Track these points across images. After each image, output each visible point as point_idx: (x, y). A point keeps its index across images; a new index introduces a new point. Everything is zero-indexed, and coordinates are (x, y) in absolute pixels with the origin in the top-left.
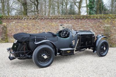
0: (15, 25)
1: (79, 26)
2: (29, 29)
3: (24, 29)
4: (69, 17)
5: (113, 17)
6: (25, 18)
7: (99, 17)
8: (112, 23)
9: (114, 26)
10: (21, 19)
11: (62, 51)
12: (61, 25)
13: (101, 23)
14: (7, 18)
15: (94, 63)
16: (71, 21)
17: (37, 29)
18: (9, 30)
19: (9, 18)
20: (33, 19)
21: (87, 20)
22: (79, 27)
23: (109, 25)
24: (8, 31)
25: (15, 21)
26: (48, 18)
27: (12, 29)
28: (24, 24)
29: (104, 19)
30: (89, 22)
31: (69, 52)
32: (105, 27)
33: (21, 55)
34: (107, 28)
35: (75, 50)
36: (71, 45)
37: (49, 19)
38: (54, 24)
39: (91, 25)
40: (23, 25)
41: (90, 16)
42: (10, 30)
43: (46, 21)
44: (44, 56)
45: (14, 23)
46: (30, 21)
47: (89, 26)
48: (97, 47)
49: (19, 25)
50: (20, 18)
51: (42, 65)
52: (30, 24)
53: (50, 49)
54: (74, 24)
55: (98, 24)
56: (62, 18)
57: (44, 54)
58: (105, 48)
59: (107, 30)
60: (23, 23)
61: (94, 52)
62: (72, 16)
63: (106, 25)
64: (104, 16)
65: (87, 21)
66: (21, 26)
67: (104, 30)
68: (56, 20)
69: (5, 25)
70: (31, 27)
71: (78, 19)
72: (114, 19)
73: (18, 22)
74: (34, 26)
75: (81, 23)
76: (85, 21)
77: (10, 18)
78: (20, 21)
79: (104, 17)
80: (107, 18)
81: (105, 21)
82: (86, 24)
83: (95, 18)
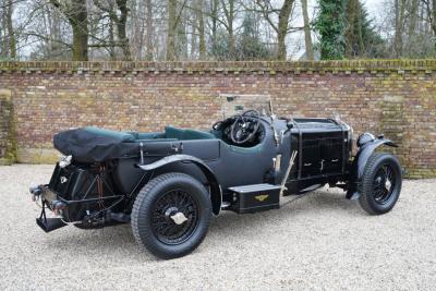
0: (45, 96)
1: (287, 102)
2: (99, 113)
3: (80, 111)
4: (251, 67)
5: (412, 68)
6: (84, 72)
7: (361, 70)
8: (407, 91)
9: (416, 103)
10: (71, 75)
11: (238, 194)
12: (230, 99)
13: (369, 89)
14: (13, 71)
15: (355, 239)
16: (258, 82)
17: (131, 112)
18: (22, 116)
19: (23, 72)
20: (117, 73)
21: (318, 80)
22: (288, 106)
23: (397, 99)
24: (20, 119)
25: (45, 81)
26: (173, 72)
27: (35, 114)
28: (82, 94)
29: (380, 75)
30: (325, 85)
31: (261, 198)
32: (382, 107)
33: (88, 212)
34: (392, 109)
35: (281, 193)
36: (268, 172)
37: (175, 75)
38: (194, 92)
39: (334, 97)
40: (79, 97)
41: (328, 65)
42: (26, 117)
43: (164, 83)
44: (173, 213)
45: (40, 90)
46: (102, 83)
47: (326, 102)
48: (361, 180)
49: (60, 97)
50: (64, 72)
51: (166, 247)
52: (104, 95)
53: (197, 189)
54: (270, 92)
55: (359, 92)
56: (227, 69)
57: (173, 209)
58: (388, 184)
59: (391, 116)
60: (78, 90)
61: (349, 196)
62: (261, 65)
63: (386, 98)
64: (378, 66)
65: (319, 83)
66: (69, 103)
67: (381, 116)
68: (203, 79)
69: (8, 99)
70: (109, 103)
71: (285, 74)
72: (415, 74)
73: (57, 87)
74: (120, 100)
75: (296, 92)
76: (309, 83)
77: (28, 72)
78: (64, 81)
79: (380, 69)
80: (392, 71)
81: (385, 82)
82: (316, 95)
83: (347, 73)
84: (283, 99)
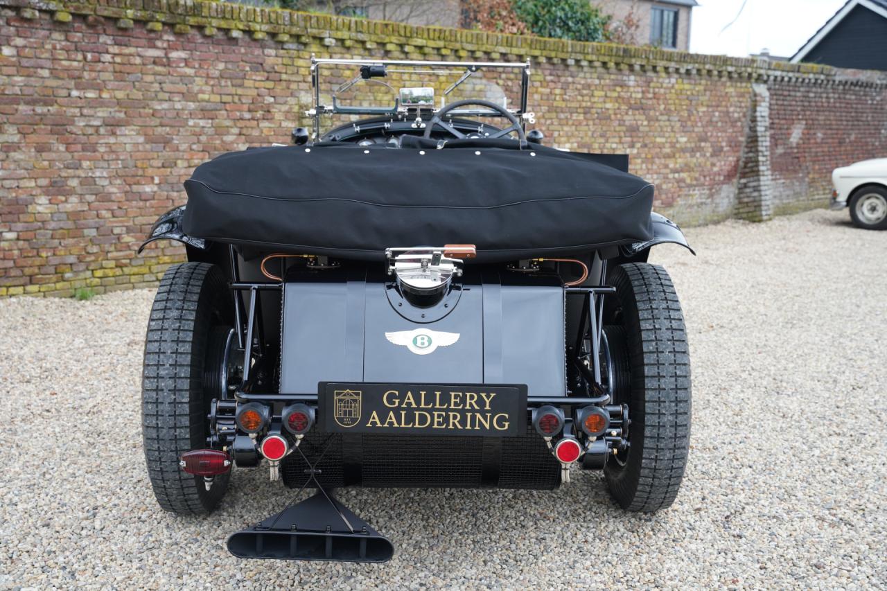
1: (99, 103)
5: (344, 34)
13: (272, 75)
16: (19, 42)
21: (171, 47)
22: (102, 113)
29: (294, 46)
30: (187, 62)
39: (206, 94)
54: (54, 73)
55: (255, 82)
64: (292, 24)
65: (174, 55)
75: (120, 75)
76: (152, 53)
79: (295, 30)
80: (314, 38)
81: (300, 62)
82: (166, 87)
83: (235, 34)
84: (91, 94)
